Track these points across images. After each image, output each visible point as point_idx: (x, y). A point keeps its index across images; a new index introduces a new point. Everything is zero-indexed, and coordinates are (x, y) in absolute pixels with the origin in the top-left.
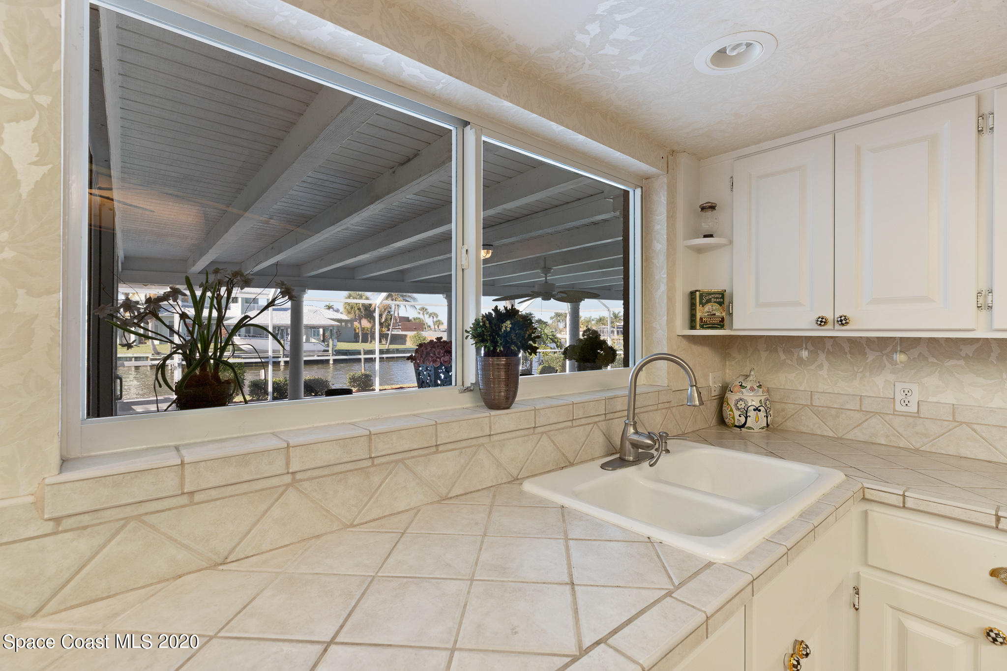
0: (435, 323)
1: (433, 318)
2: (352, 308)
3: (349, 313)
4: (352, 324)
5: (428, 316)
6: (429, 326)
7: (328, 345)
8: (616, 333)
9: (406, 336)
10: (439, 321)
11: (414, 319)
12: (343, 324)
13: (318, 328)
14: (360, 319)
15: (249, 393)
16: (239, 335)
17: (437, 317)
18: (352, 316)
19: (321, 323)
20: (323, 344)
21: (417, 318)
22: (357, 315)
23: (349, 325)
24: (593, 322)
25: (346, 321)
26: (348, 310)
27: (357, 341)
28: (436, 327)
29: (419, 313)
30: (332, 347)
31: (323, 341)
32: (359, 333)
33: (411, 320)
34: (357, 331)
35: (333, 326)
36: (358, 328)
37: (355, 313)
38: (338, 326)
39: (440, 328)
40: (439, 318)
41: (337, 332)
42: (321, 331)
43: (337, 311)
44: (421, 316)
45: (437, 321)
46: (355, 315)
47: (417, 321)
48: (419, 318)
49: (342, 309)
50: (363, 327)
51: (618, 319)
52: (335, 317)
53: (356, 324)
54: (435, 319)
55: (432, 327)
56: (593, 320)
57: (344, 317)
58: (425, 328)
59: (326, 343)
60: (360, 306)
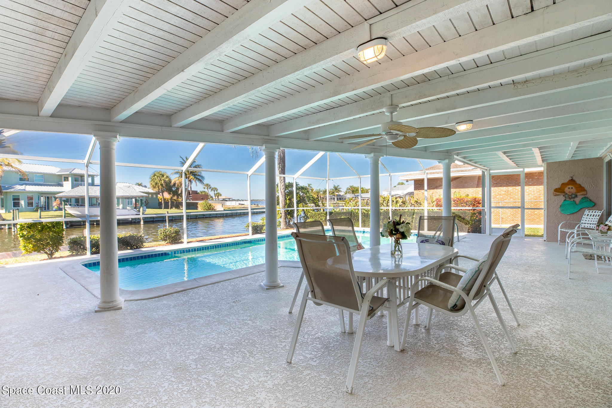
0: (215, 195)
1: (214, 191)
2: (156, 184)
3: (154, 187)
4: (157, 196)
5: (210, 190)
6: (212, 197)
7: (139, 211)
8: (336, 199)
9: (197, 203)
10: (218, 193)
11: (201, 192)
12: (150, 195)
13: (131, 199)
14: (163, 192)
15: (69, 249)
16: (70, 205)
17: (217, 191)
18: (156, 190)
19: (133, 195)
20: (135, 210)
21: (203, 191)
22: (160, 189)
23: (155, 196)
24: (321, 193)
25: (152, 194)
26: (153, 185)
27: (161, 208)
28: (217, 198)
29: (205, 188)
30: (142, 212)
31: (135, 208)
32: (161, 202)
33: (199, 193)
34: (160, 201)
35: (143, 197)
36: (161, 199)
37: (158, 187)
38: (146, 197)
39: (219, 198)
40: (218, 191)
41: (145, 202)
42: (134, 200)
43: (145, 187)
44: (206, 190)
45: (217, 193)
46: (159, 189)
47: (203, 193)
48: (204, 192)
49: (149, 185)
50: (164, 198)
51: (337, 190)
52: (143, 191)
53: (160, 196)
54: (216, 192)
55: (214, 197)
56: (321, 191)
57: (151, 191)
58: (209, 199)
59: (138, 210)
60: (163, 182)
